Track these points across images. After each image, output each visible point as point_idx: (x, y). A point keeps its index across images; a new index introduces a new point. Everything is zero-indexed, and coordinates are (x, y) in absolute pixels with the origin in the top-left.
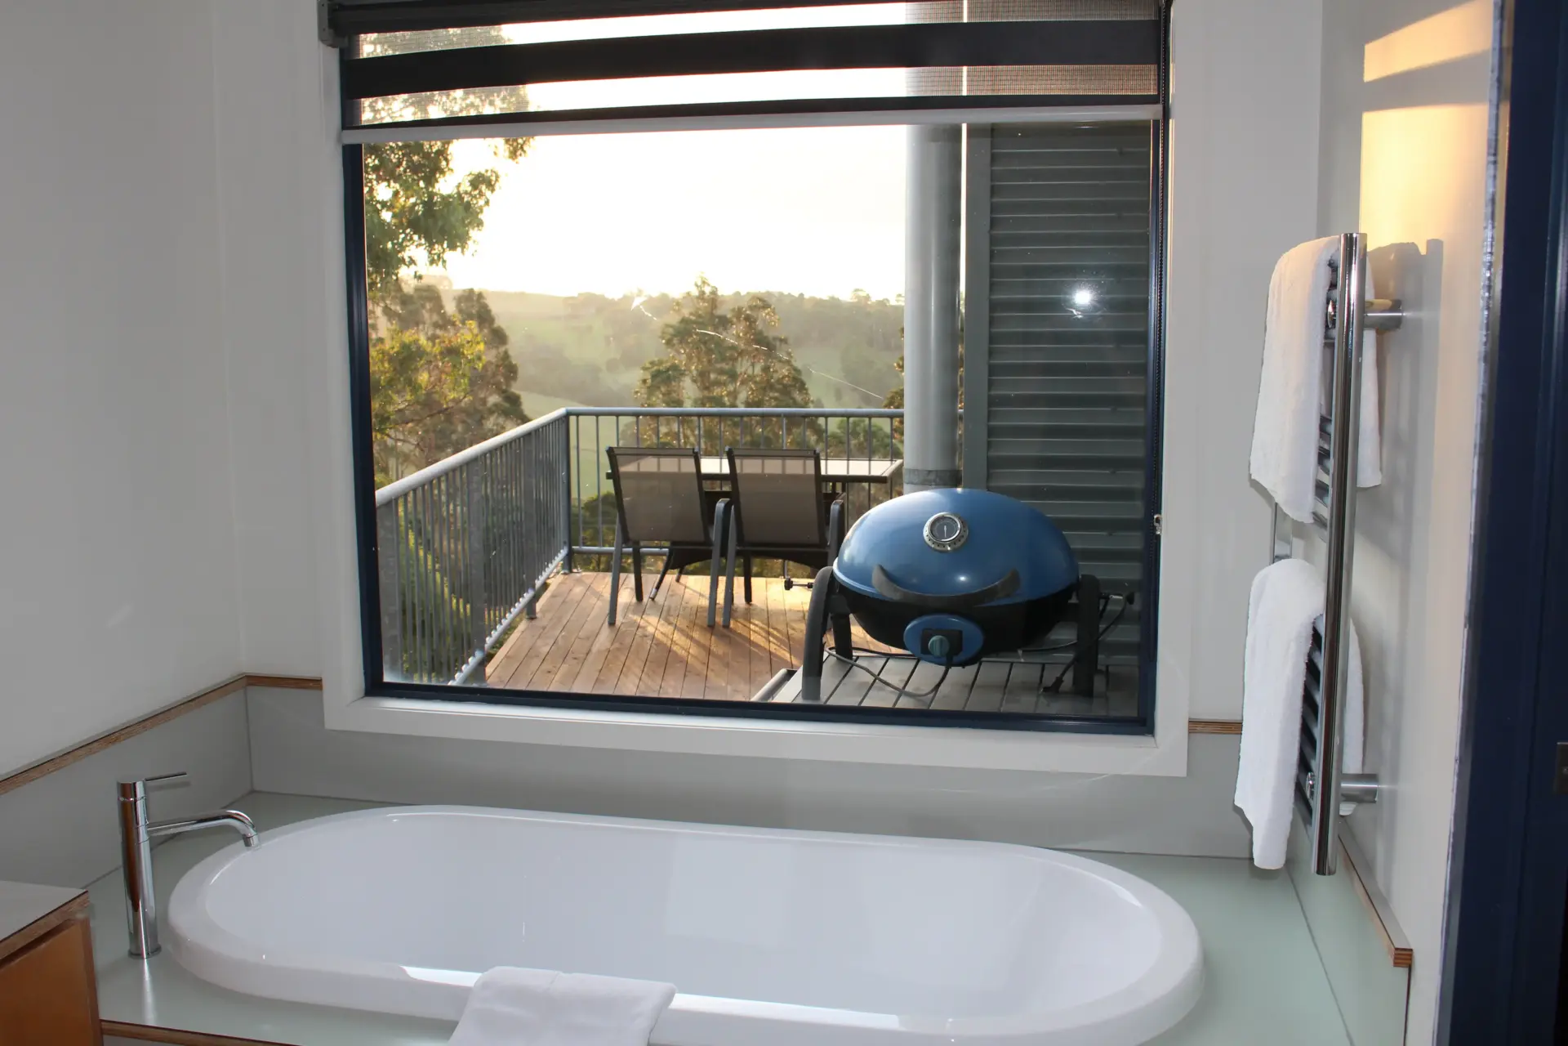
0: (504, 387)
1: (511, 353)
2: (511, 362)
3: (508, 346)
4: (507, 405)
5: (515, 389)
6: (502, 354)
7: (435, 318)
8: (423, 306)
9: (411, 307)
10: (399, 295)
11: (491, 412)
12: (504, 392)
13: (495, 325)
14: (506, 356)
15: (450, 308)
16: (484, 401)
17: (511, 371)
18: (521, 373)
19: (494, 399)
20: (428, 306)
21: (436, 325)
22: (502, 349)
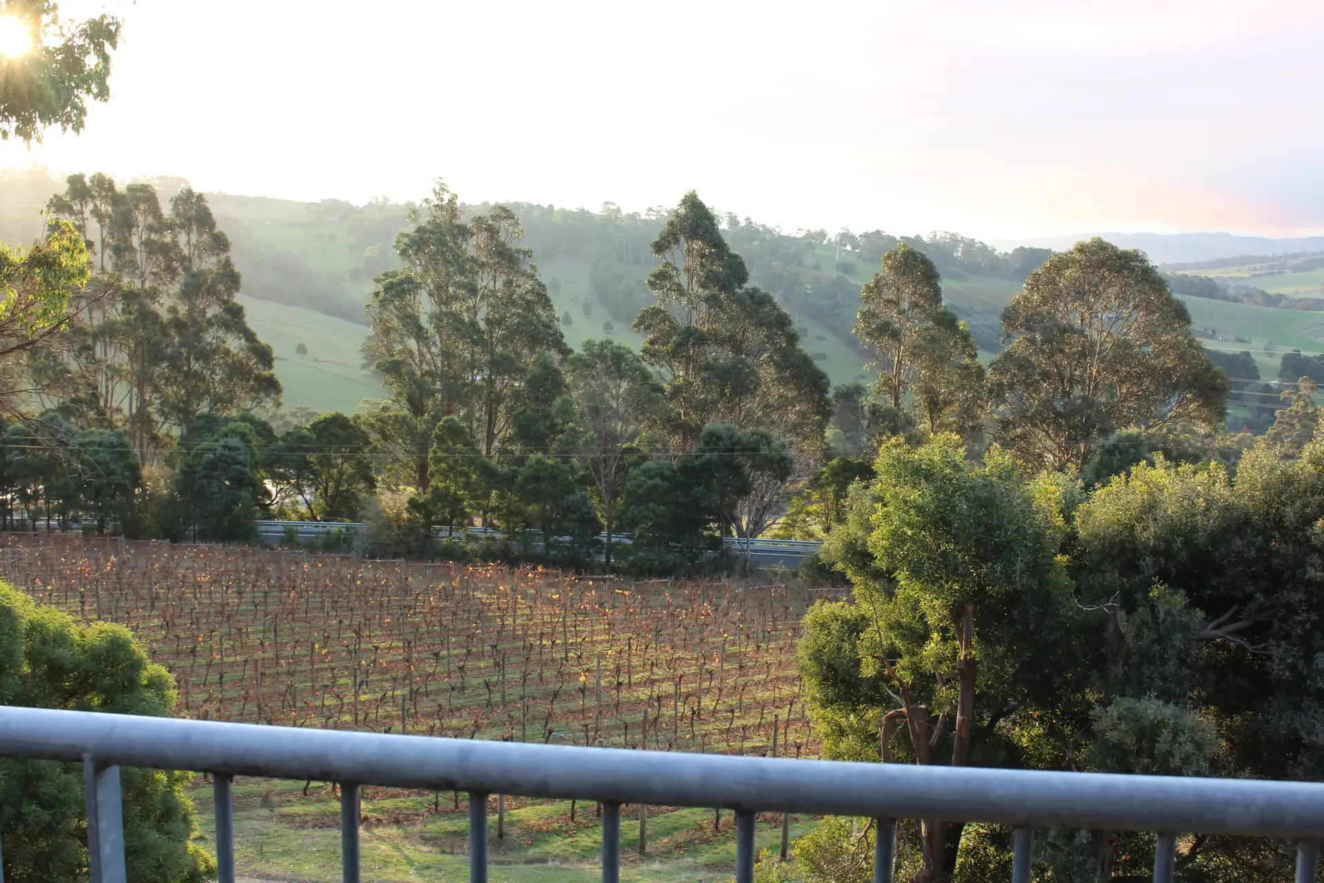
0: (226, 297)
1: (233, 260)
2: (233, 271)
3: (229, 254)
4: (228, 317)
5: (238, 299)
6: (223, 261)
7: (150, 220)
8: (137, 208)
9: (123, 208)
10: (110, 194)
11: (210, 323)
12: (225, 302)
13: (216, 231)
14: (228, 264)
15: (167, 210)
16: (204, 312)
17: (231, 279)
18: (243, 281)
19: (213, 311)
20: (142, 207)
21: (150, 229)
22: (223, 257)
